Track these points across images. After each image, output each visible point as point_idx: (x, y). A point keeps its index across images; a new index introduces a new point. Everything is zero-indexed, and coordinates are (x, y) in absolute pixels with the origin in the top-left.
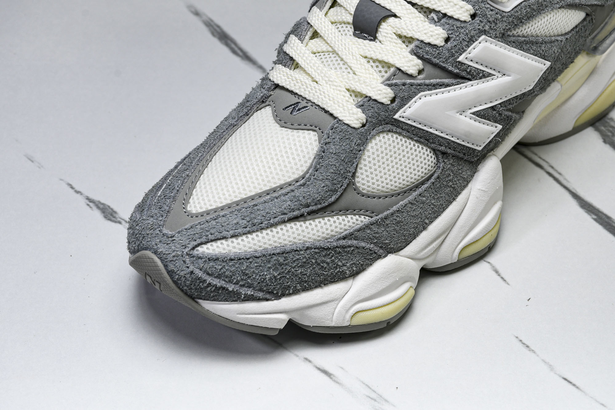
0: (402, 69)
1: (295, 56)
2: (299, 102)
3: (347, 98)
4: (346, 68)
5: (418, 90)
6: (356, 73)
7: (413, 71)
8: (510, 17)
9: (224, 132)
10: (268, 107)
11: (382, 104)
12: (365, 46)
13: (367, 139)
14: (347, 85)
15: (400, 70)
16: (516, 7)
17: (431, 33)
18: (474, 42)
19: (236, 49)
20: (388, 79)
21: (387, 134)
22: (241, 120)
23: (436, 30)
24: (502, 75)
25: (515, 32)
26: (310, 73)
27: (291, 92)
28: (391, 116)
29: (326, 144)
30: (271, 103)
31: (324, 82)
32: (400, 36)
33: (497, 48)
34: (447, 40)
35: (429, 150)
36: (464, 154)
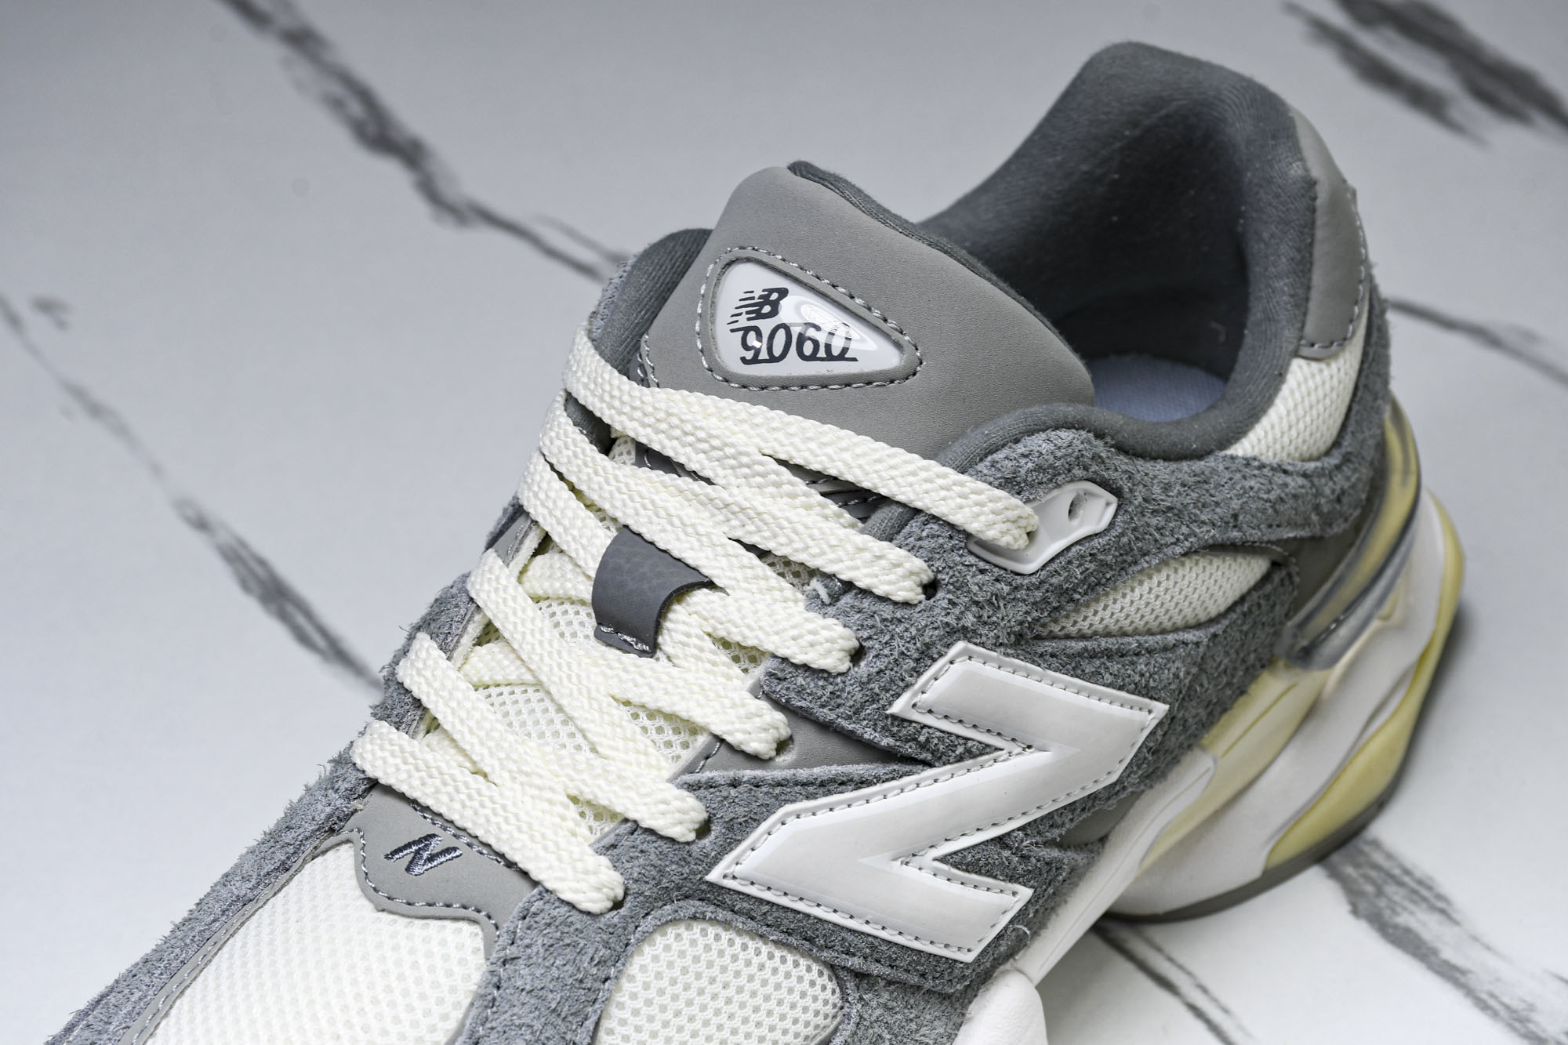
0: (729, 739)
1: (428, 696)
2: (434, 836)
3: (571, 824)
4: (572, 735)
5: (776, 797)
6: (599, 749)
7: (758, 744)
8: (1038, 588)
9: (214, 921)
10: (345, 847)
11: (672, 840)
12: (626, 670)
13: (627, 945)
14: (571, 785)
15: (722, 741)
16: (1052, 560)
17: (810, 638)
18: (934, 660)
19: (309, 629)
20: (690, 769)
21: (688, 928)
22: (267, 885)
23: (823, 628)
24: (1024, 749)
25: (1056, 629)
26: (467, 747)
27: (414, 803)
28: (699, 876)
29: (504, 963)
30: (355, 835)
31: (506, 775)
32: (726, 644)
33: (1004, 675)
34: (857, 655)
35: (815, 967)
36: (923, 975)
